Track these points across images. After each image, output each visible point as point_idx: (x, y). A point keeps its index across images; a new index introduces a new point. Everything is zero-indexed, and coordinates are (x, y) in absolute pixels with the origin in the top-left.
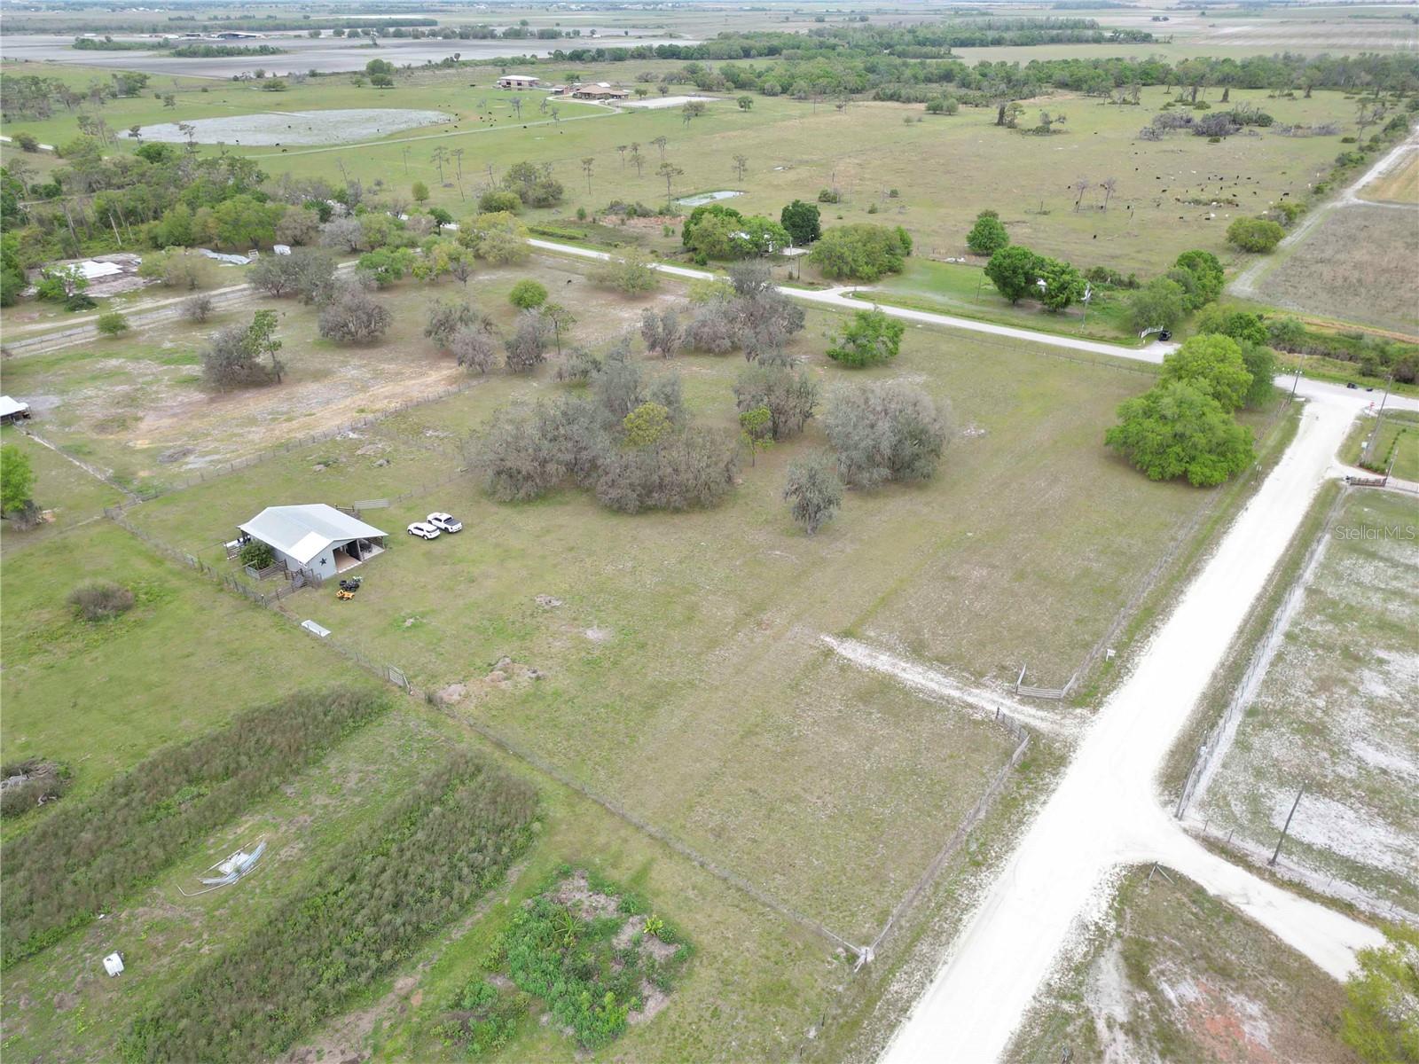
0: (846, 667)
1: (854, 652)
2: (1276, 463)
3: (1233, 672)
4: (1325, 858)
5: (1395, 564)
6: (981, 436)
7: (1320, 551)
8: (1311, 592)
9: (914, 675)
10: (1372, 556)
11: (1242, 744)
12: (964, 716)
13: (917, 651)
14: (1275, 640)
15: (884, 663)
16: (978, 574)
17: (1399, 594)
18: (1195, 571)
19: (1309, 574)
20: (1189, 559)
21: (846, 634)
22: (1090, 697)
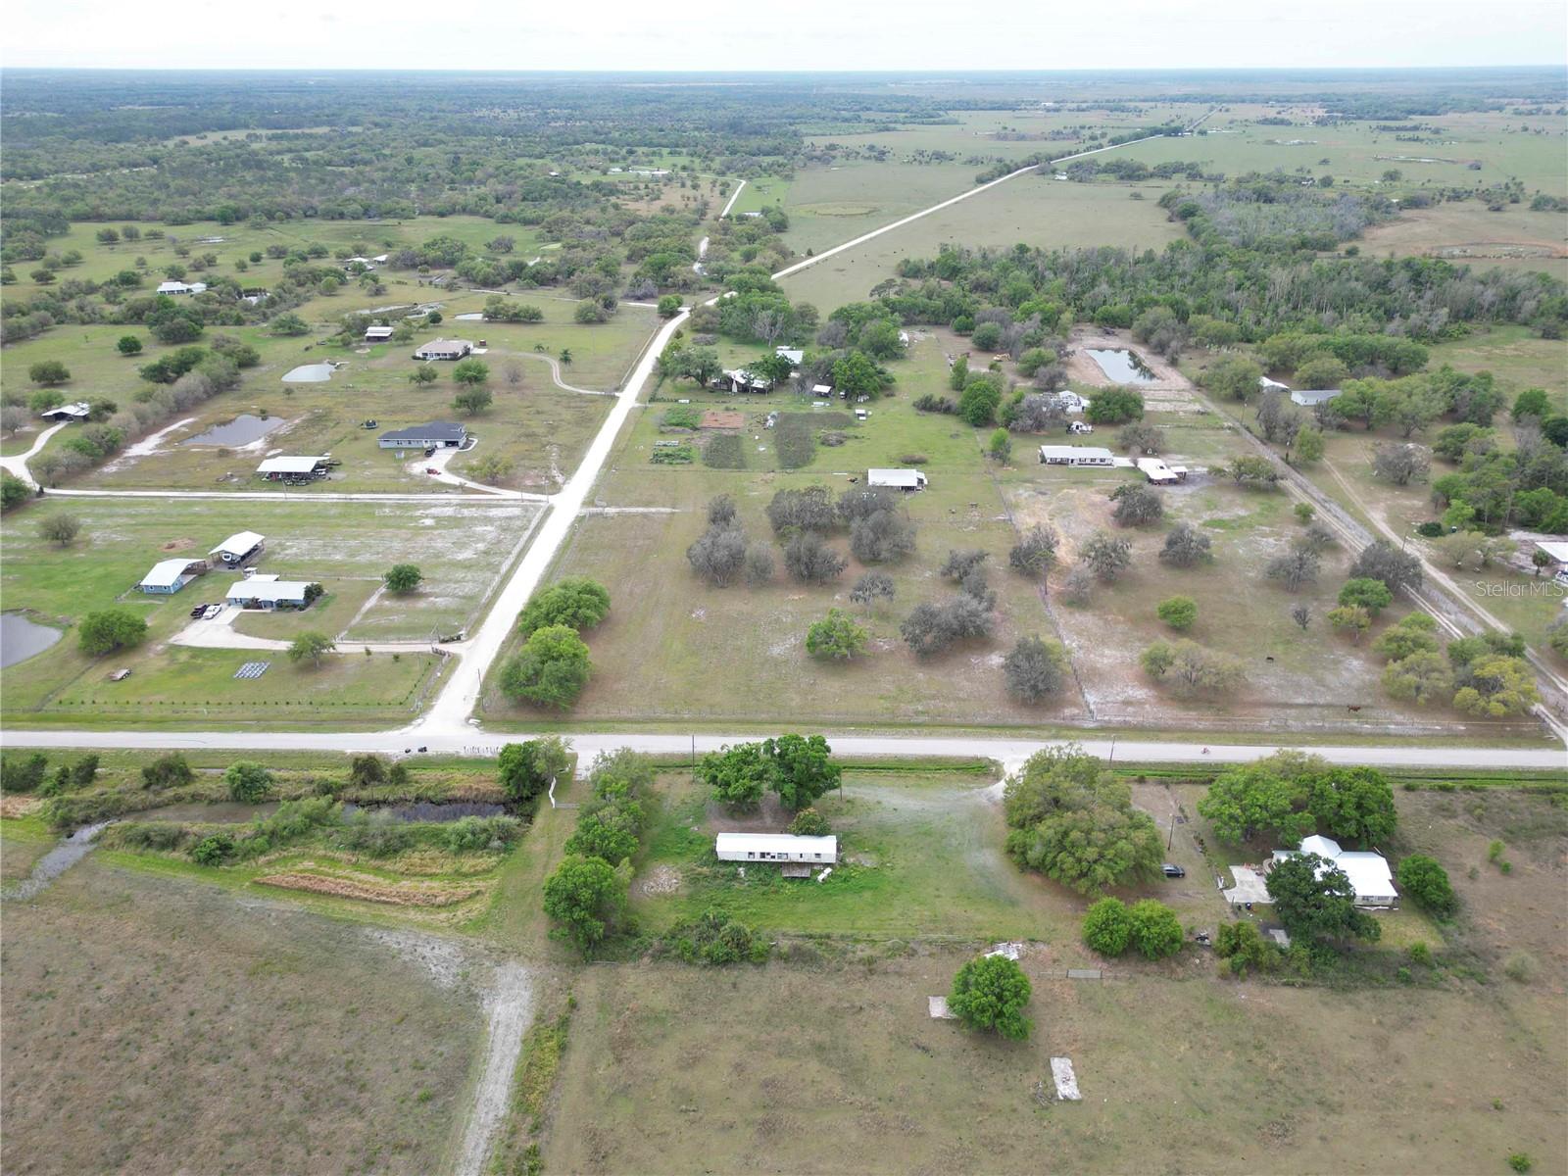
0: (664, 506)
1: (668, 510)
2: (503, 642)
3: (532, 537)
4: (507, 506)
5: (454, 596)
6: (692, 612)
7: (489, 593)
8: (497, 572)
9: (641, 510)
10: (464, 597)
11: (530, 521)
12: (618, 505)
13: (645, 515)
14: (516, 551)
15: (653, 510)
16: (640, 543)
17: (457, 582)
18: (549, 566)
19: (497, 579)
20: (552, 573)
21: (673, 513)
22: (580, 519)
